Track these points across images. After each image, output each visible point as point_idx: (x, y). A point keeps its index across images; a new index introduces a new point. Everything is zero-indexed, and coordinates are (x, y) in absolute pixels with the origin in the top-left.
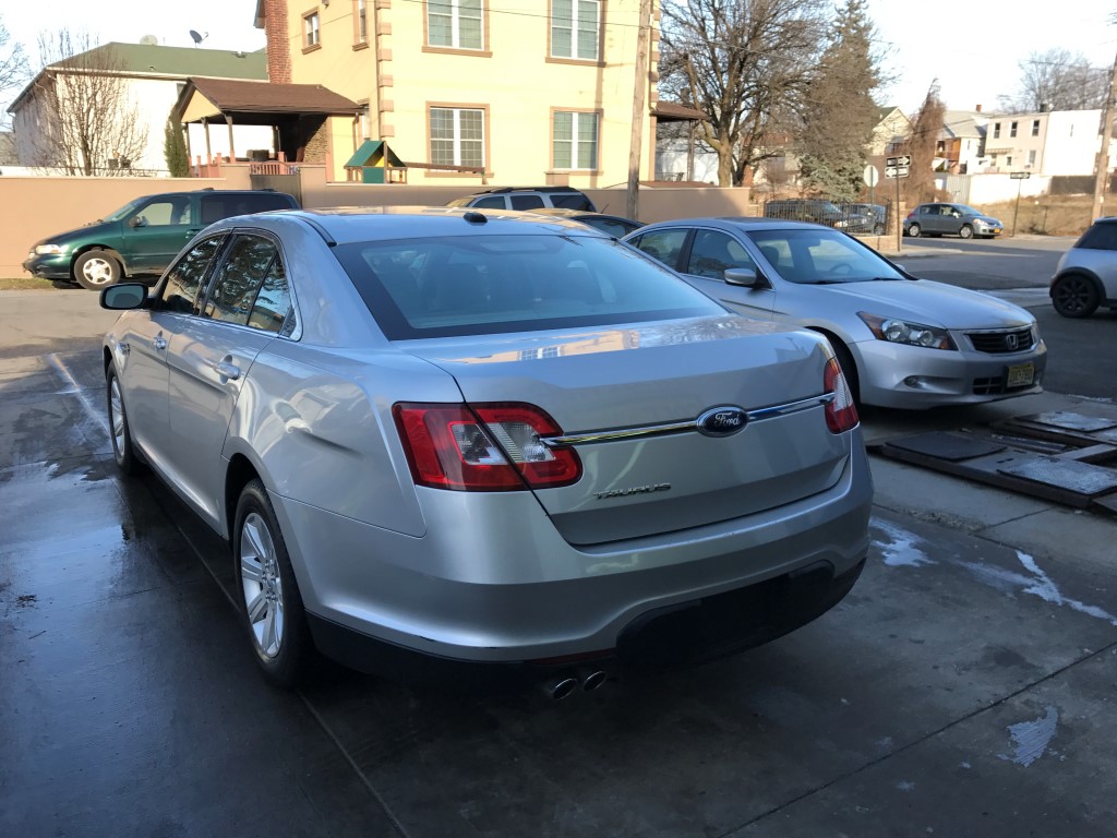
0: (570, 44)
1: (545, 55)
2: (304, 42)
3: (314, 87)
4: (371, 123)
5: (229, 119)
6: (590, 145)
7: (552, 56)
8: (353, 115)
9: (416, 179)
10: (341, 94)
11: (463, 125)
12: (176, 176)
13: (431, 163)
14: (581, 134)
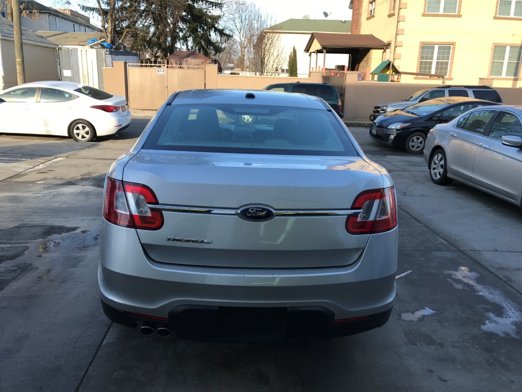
0: (510, 9)
1: (494, 15)
2: (368, 15)
3: (368, 35)
4: (391, 53)
5: (324, 51)
6: (515, 64)
7: (498, 16)
8: (383, 49)
9: (405, 80)
10: (380, 39)
11: (439, 53)
12: (291, 76)
13: (418, 72)
14: (510, 58)
